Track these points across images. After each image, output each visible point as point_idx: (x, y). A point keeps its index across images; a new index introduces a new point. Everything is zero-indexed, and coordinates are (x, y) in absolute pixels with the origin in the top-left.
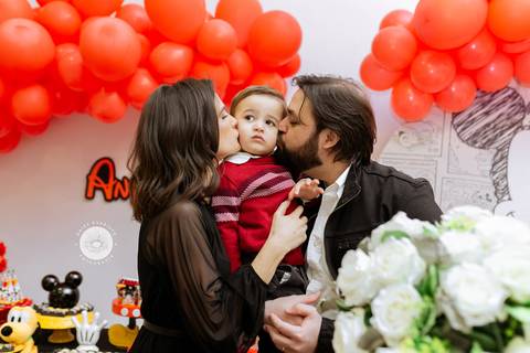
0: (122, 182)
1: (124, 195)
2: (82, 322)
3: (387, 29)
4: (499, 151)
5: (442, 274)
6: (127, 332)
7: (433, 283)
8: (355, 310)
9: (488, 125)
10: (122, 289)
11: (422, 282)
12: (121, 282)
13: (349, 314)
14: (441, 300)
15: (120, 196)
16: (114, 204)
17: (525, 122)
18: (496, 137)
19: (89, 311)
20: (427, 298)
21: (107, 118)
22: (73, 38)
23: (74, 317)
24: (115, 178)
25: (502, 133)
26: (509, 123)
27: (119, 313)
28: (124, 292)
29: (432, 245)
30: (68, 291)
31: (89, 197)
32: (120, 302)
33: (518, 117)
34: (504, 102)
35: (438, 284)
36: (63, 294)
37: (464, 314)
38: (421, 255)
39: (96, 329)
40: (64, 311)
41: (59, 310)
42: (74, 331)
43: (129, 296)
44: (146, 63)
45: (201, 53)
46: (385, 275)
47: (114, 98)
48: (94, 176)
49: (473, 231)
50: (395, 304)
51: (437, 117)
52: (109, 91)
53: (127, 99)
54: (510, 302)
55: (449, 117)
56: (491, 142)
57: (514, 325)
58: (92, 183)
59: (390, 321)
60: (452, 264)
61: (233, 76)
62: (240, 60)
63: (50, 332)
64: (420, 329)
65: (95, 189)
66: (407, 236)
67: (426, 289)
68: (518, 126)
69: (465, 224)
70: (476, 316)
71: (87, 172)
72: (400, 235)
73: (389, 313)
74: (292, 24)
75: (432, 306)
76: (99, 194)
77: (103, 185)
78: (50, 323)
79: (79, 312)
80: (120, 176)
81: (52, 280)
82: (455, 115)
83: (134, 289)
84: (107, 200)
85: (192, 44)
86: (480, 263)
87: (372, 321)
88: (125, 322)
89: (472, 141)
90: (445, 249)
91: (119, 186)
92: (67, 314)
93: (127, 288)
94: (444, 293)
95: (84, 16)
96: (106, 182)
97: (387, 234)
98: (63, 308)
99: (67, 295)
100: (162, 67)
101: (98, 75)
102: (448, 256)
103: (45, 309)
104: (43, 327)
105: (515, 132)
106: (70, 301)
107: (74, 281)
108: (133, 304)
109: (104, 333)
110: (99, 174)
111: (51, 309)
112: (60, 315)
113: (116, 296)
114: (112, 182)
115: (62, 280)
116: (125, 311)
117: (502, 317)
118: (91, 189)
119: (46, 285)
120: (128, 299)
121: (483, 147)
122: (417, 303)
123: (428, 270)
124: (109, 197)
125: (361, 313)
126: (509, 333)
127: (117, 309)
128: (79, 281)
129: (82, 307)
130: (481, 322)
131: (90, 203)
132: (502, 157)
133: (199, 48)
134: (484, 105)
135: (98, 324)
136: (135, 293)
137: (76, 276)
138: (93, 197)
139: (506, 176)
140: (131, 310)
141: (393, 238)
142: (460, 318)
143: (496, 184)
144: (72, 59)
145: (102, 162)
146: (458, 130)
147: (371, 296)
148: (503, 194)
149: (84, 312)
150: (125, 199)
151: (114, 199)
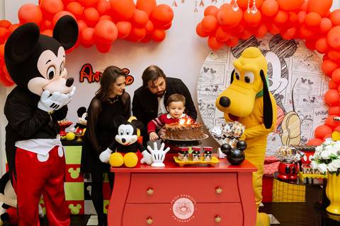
0: (96, 74)
1: (97, 80)
3: (206, 17)
15: (95, 80)
16: (93, 84)
24: (93, 73)
31: (81, 81)
48: (82, 73)
51: (225, 47)
55: (230, 48)
58: (82, 75)
61: (147, 31)
62: (150, 25)
65: (84, 77)
71: (80, 70)
74: (170, 10)
76: (85, 80)
77: (87, 76)
80: (95, 72)
84: (89, 82)
91: (94, 76)
96: (89, 74)
110: (85, 71)
114: (91, 75)
118: (82, 77)
131: (81, 84)
134: (243, 43)
138: (83, 81)
145: (86, 66)
146: (233, 52)
150: (97, 82)
151: (92, 82)
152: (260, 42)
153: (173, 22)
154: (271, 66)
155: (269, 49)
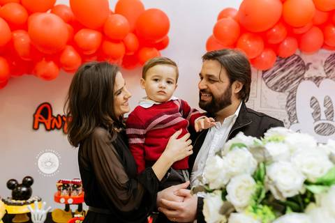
0: (57, 118)
1: (59, 126)
2: (35, 208)
3: (222, 20)
4: (291, 93)
5: (267, 167)
6: (64, 213)
7: (262, 173)
8: (215, 191)
9: (283, 78)
10: (60, 186)
11: (255, 173)
12: (59, 182)
13: (212, 194)
14: (268, 183)
15: (56, 127)
16: (52, 132)
17: (306, 76)
18: (289, 85)
19: (39, 201)
20: (259, 182)
21: (47, 77)
22: (24, 26)
23: (29, 206)
24: (52, 116)
25: (292, 82)
26: (296, 76)
27: (59, 202)
28: (62, 188)
29: (261, 151)
30: (24, 189)
31: (35, 128)
32: (60, 195)
33: (301, 73)
34: (293, 63)
35: (265, 174)
36: (21, 191)
37: (281, 191)
38: (254, 157)
39: (44, 213)
40: (23, 202)
41: (19, 201)
42: (29, 214)
43: (65, 191)
44: (72, 42)
45: (106, 35)
46: (234, 170)
47: (51, 65)
48: (38, 115)
49: (284, 142)
50: (240, 187)
52: (48, 60)
53: (60, 65)
54: (307, 183)
55: (260, 73)
56: (286, 88)
57: (309, 195)
58: (37, 120)
59: (238, 197)
60: (273, 162)
61: (127, 50)
62: (131, 40)
63: (13, 216)
64: (256, 201)
65: (39, 123)
66: (245, 146)
67: (258, 177)
68: (301, 78)
69: (279, 138)
70: (288, 192)
71: (34, 112)
72: (241, 146)
73: (237, 192)
75: (262, 187)
76: (42, 126)
77: (44, 120)
78: (14, 210)
79: (33, 202)
80: (55, 114)
81: (14, 182)
82: (264, 72)
83: (68, 186)
84: (47, 130)
85: (101, 29)
86: (289, 160)
87: (227, 197)
88: (63, 207)
89: (275, 88)
90: (268, 153)
91: (55, 120)
92: (24, 204)
93: (63, 186)
94: (269, 179)
95: (30, 12)
96: (47, 118)
97: (233, 145)
98: (21, 200)
99: (24, 192)
100: (82, 44)
101: (41, 50)
102: (270, 157)
103: (9, 201)
104: (9, 213)
105: (300, 82)
106: (26, 195)
107: (28, 183)
108: (68, 196)
109: (49, 215)
110: (41, 114)
111: (14, 201)
112: (20, 205)
113: (56, 191)
114: (50, 118)
115: (20, 182)
116: (63, 200)
117: (303, 192)
118: (36, 123)
119: (10, 186)
120: (65, 193)
121: (281, 91)
122: (253, 186)
123: (259, 166)
124: (49, 128)
125: (219, 193)
126: (307, 200)
127: (57, 199)
128: (31, 182)
129: (34, 199)
130: (291, 195)
132: (292, 97)
133: (106, 32)
134: (281, 66)
135: (45, 209)
136: (68, 189)
137: (29, 180)
138: (37, 129)
139: (295, 108)
140: (66, 199)
141: (237, 147)
142: (280, 193)
143: (289, 113)
144: (23, 40)
145: (43, 106)
146: (266, 81)
147: (225, 182)
148: (294, 119)
149: (36, 202)
150: (59, 129)
151: (52, 129)
152: (309, 64)
153: (171, 35)
154: (330, 102)
155: (323, 74)
